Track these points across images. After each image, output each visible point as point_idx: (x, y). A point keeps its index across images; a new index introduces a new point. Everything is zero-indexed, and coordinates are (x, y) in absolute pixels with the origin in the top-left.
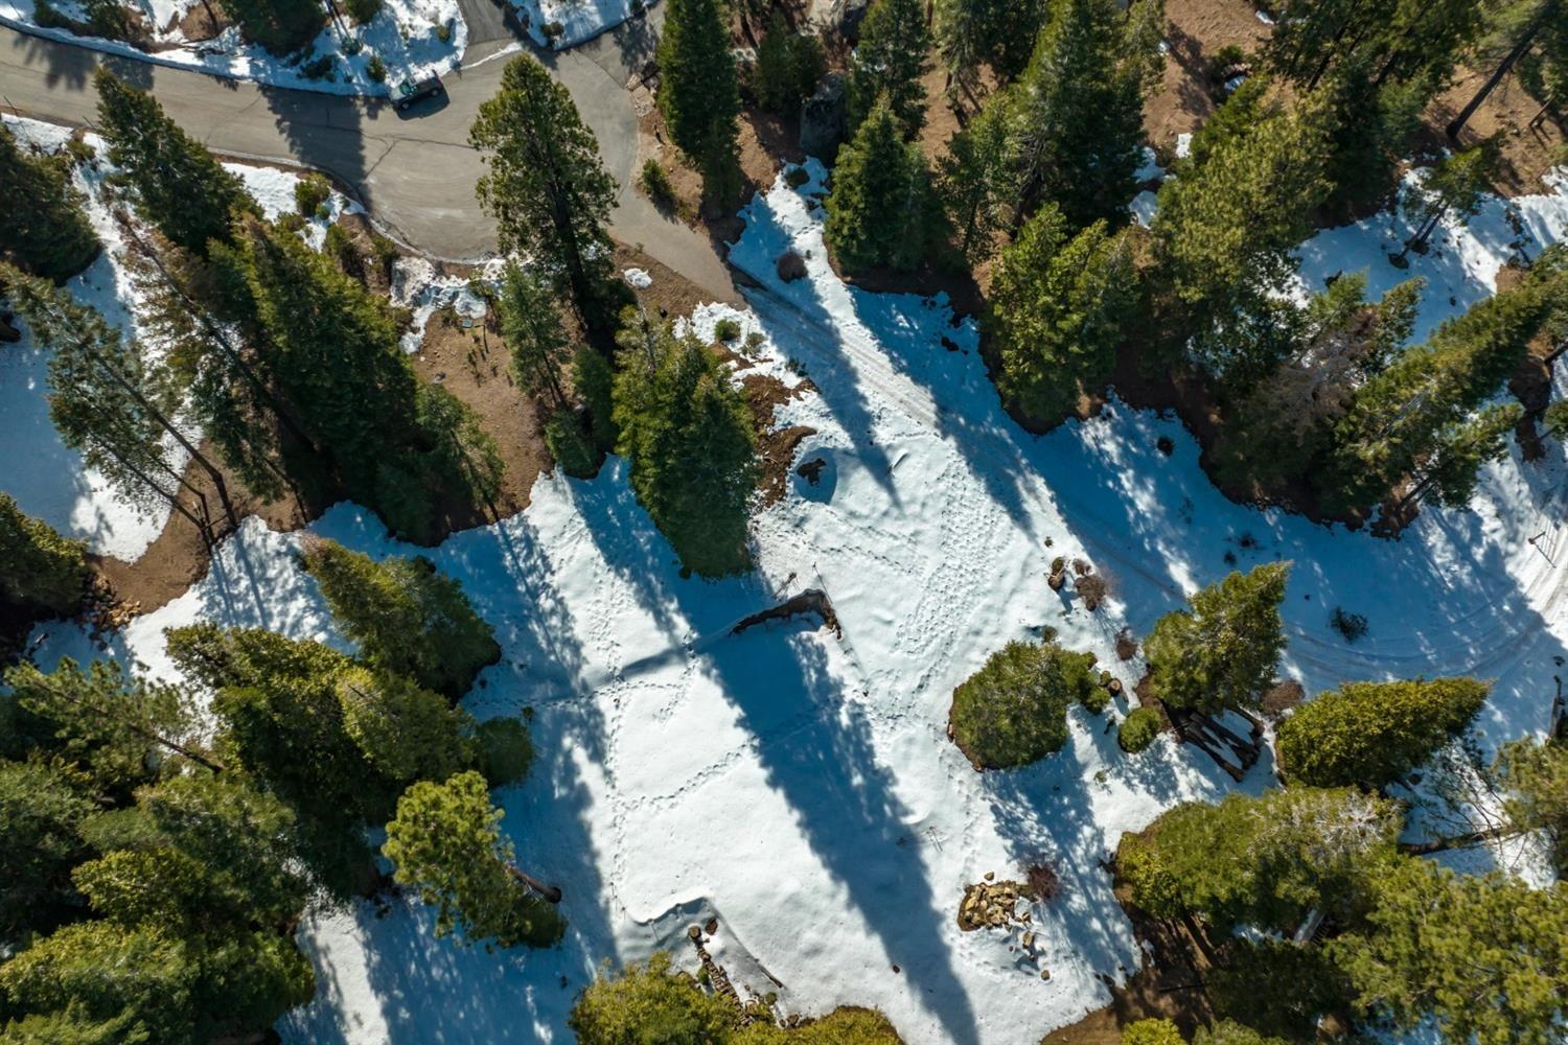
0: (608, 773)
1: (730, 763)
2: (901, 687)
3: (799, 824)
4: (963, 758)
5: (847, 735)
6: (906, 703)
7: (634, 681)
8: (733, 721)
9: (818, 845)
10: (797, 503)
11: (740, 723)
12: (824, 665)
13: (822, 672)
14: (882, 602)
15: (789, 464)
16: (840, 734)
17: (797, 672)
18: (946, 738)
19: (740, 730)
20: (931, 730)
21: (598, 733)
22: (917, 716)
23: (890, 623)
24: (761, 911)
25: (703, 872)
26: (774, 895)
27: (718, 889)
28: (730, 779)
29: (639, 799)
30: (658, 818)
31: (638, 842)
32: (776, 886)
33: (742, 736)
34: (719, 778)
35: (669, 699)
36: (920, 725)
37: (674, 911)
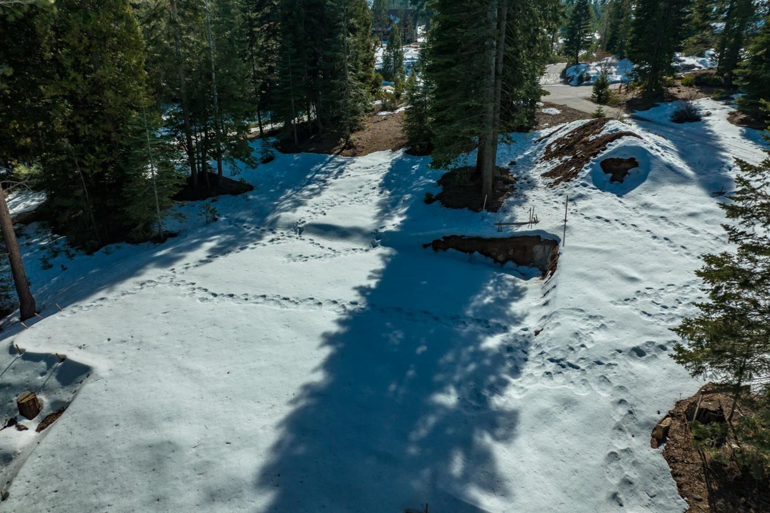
1: (301, 304)
2: (600, 337)
4: (671, 486)
6: (597, 355)
7: (307, 237)
8: (356, 285)
10: (585, 185)
14: (634, 264)
15: (595, 155)
18: (647, 436)
19: (354, 292)
20: (622, 410)
22: (604, 379)
23: (633, 280)
24: (111, 432)
25: (132, 353)
26: (151, 426)
27: (117, 376)
29: (190, 282)
30: (179, 298)
31: (132, 301)
32: (169, 419)
35: (317, 254)
36: (605, 396)
37: (50, 359)
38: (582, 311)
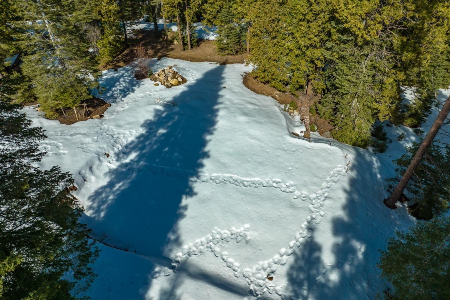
0: (311, 229)
1: (221, 179)
3: (211, 133)
4: (108, 110)
5: (141, 149)
7: (241, 282)
8: (194, 198)
9: (213, 123)
11: (191, 193)
12: (104, 188)
13: (111, 185)
16: (144, 151)
17: (122, 196)
19: (195, 190)
20: (104, 123)
21: (302, 263)
22: (101, 129)
24: (265, 120)
25: (284, 146)
28: (230, 172)
29: (299, 200)
30: (291, 182)
31: (315, 179)
32: (249, 122)
33: (198, 186)
34: (235, 177)
35: (225, 245)
36: (105, 127)
38: (84, 151)
